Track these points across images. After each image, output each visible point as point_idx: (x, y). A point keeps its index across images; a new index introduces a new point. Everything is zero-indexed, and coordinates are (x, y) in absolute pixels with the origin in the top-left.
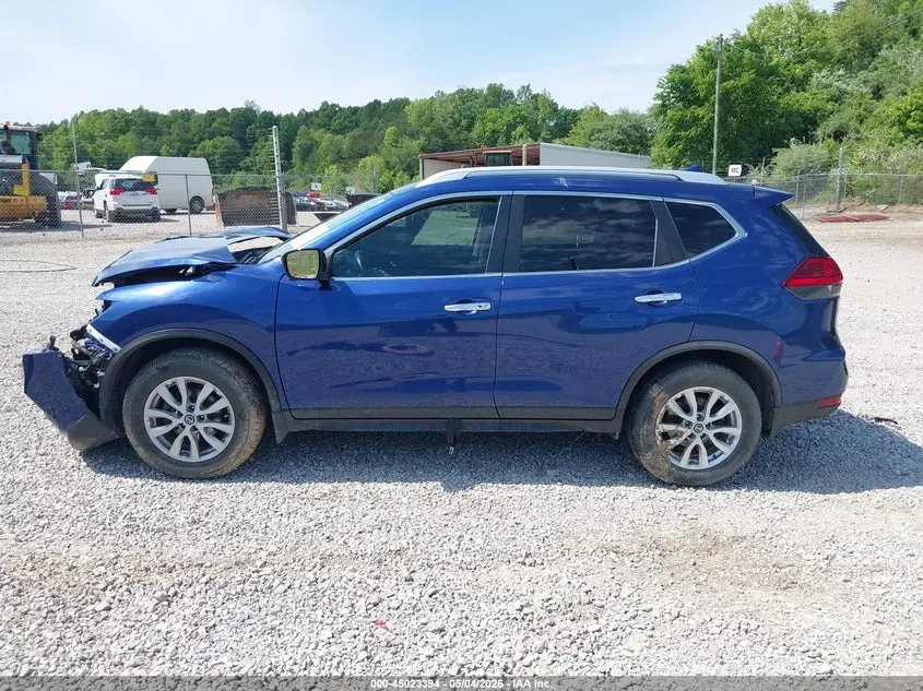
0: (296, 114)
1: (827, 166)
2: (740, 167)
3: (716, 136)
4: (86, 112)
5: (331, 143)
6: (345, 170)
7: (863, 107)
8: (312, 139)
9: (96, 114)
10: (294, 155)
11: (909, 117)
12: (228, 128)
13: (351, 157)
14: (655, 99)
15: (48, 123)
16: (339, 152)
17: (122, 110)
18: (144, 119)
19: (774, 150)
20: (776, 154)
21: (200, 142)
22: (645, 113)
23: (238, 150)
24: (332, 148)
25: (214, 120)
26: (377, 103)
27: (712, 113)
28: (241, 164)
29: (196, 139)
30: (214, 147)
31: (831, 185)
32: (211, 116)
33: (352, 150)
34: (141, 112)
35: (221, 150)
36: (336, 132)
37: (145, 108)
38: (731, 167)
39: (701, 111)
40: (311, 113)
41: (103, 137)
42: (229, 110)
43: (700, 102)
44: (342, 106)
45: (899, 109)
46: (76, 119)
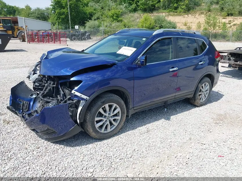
1: (99, 26)
2: (78, 26)
3: (69, 17)
7: (102, 12)
11: (114, 16)
14: (50, 6)
19: (86, 22)
20: (86, 23)
22: (45, 9)
27: (67, 10)
31: (100, 31)
38: (75, 26)
39: (64, 10)
43: (64, 8)
45: (112, 14)
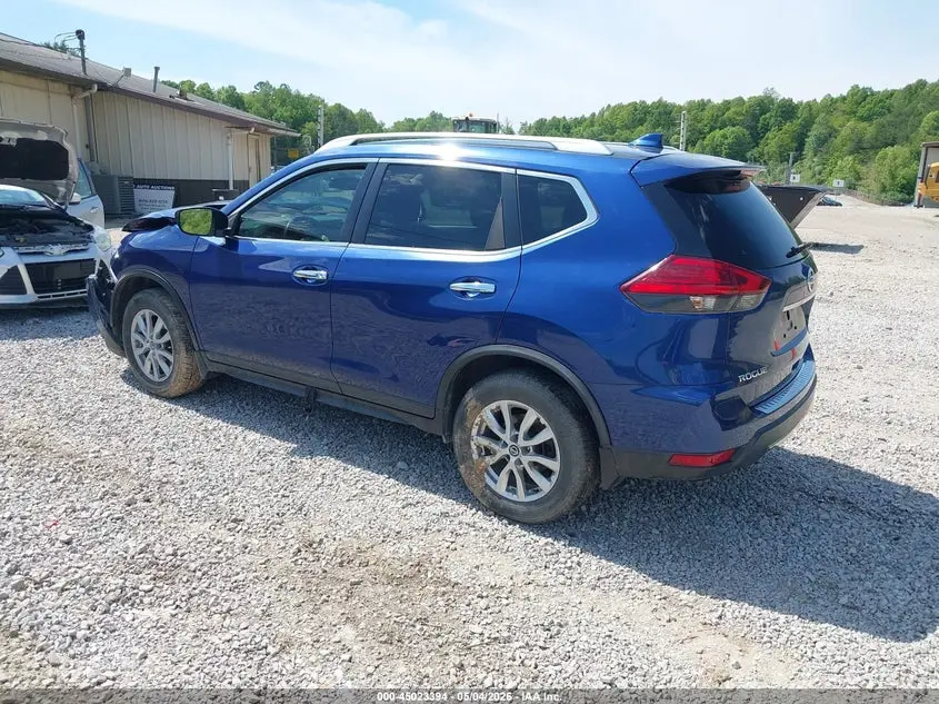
0: (819, 101)
4: (613, 105)
5: (853, 130)
6: (863, 162)
8: (832, 128)
9: (620, 107)
10: (807, 146)
12: (742, 118)
13: (872, 147)
15: (579, 116)
16: (860, 141)
17: (644, 102)
18: (661, 109)
21: (711, 131)
23: (748, 138)
24: (853, 137)
25: (728, 109)
26: (922, 84)
28: (748, 155)
29: (707, 129)
30: (724, 137)
32: (727, 105)
33: (876, 140)
34: (660, 104)
35: (730, 140)
36: (862, 119)
37: (664, 99)
40: (837, 100)
41: (622, 128)
42: (745, 99)
44: (875, 89)
46: (602, 113)
